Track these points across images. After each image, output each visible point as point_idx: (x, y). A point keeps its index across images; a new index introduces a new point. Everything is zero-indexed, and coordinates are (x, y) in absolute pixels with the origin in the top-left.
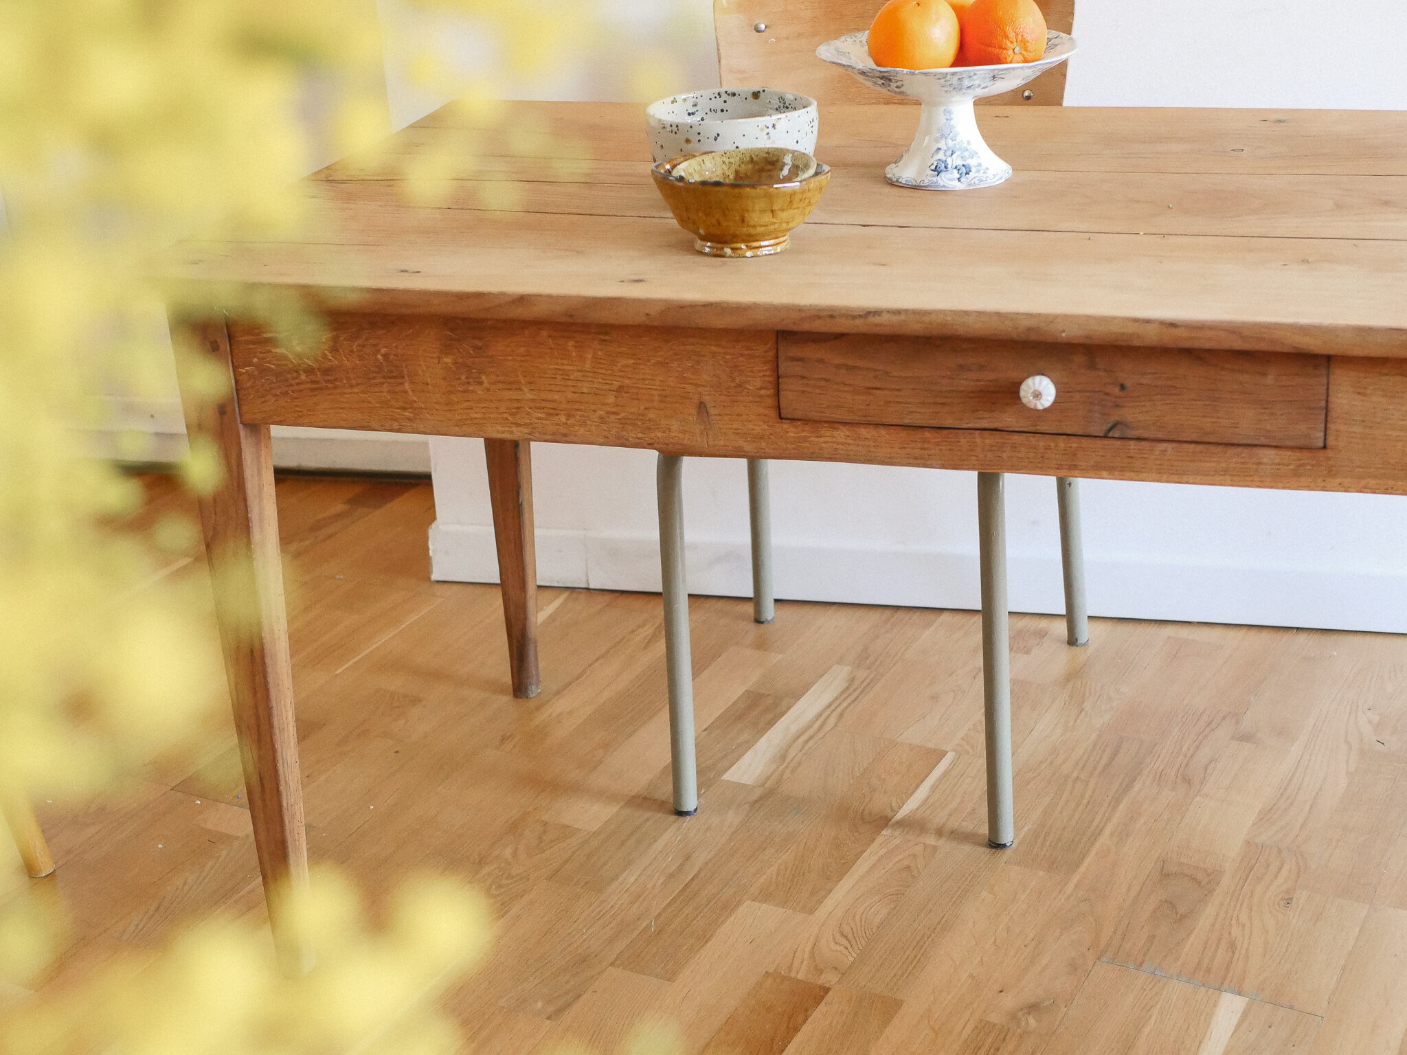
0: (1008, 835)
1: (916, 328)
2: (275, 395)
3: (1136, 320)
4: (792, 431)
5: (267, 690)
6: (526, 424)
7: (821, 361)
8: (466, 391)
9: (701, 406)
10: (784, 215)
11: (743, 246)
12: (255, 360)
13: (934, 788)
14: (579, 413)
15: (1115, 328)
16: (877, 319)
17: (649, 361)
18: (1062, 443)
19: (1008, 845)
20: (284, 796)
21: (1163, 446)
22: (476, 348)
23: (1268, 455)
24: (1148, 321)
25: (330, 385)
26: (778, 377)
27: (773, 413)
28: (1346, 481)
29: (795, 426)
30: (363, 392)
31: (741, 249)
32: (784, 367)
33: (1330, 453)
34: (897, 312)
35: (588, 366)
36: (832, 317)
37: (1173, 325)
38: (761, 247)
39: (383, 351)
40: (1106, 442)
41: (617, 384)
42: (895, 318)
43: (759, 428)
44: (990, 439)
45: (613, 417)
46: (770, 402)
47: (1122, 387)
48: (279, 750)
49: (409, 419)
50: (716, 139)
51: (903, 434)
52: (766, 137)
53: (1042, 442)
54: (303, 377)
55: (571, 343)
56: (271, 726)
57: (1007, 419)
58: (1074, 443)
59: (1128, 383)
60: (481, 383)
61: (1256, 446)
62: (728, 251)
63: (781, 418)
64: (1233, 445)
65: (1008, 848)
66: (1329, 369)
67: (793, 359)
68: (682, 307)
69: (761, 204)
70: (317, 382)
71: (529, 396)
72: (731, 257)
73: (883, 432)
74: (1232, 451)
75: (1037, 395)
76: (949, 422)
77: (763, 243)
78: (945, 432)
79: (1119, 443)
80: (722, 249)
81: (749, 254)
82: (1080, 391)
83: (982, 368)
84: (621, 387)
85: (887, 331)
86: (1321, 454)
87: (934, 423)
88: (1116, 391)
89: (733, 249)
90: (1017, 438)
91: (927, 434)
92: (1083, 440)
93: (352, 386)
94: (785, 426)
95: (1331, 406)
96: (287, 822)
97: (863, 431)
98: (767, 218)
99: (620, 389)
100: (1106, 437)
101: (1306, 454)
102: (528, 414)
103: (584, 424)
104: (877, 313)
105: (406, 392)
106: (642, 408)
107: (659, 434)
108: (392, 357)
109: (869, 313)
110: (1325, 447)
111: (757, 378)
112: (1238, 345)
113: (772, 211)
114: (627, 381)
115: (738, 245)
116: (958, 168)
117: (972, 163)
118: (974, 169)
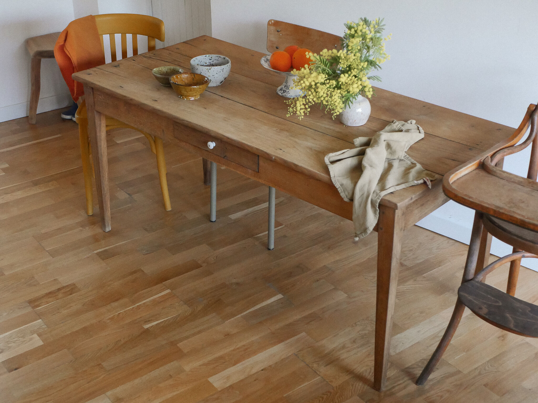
2: (100, 106)
5: (100, 168)
11: (184, 97)
12: (97, 98)
15: (220, 136)
16: (183, 122)
17: (155, 118)
20: (103, 192)
23: (249, 171)
25: (108, 107)
26: (174, 128)
27: (173, 136)
30: (112, 110)
34: (187, 121)
35: (146, 116)
36: (177, 119)
39: (116, 102)
40: (224, 159)
44: (207, 153)
46: (173, 133)
47: (226, 148)
48: (102, 181)
56: (100, 175)
61: (247, 168)
62: (182, 97)
73: (190, 145)
75: (209, 146)
78: (200, 148)
79: (226, 160)
81: (185, 99)
82: (220, 147)
87: (198, 146)
88: (225, 149)
89: (183, 97)
90: (211, 154)
92: (221, 158)
95: (259, 163)
96: (103, 197)
97: (187, 144)
99: (151, 123)
101: (255, 173)
104: (184, 120)
106: (154, 128)
107: (157, 134)
110: (258, 172)
111: (171, 128)
116: (284, 91)
117: (287, 90)
118: (286, 92)
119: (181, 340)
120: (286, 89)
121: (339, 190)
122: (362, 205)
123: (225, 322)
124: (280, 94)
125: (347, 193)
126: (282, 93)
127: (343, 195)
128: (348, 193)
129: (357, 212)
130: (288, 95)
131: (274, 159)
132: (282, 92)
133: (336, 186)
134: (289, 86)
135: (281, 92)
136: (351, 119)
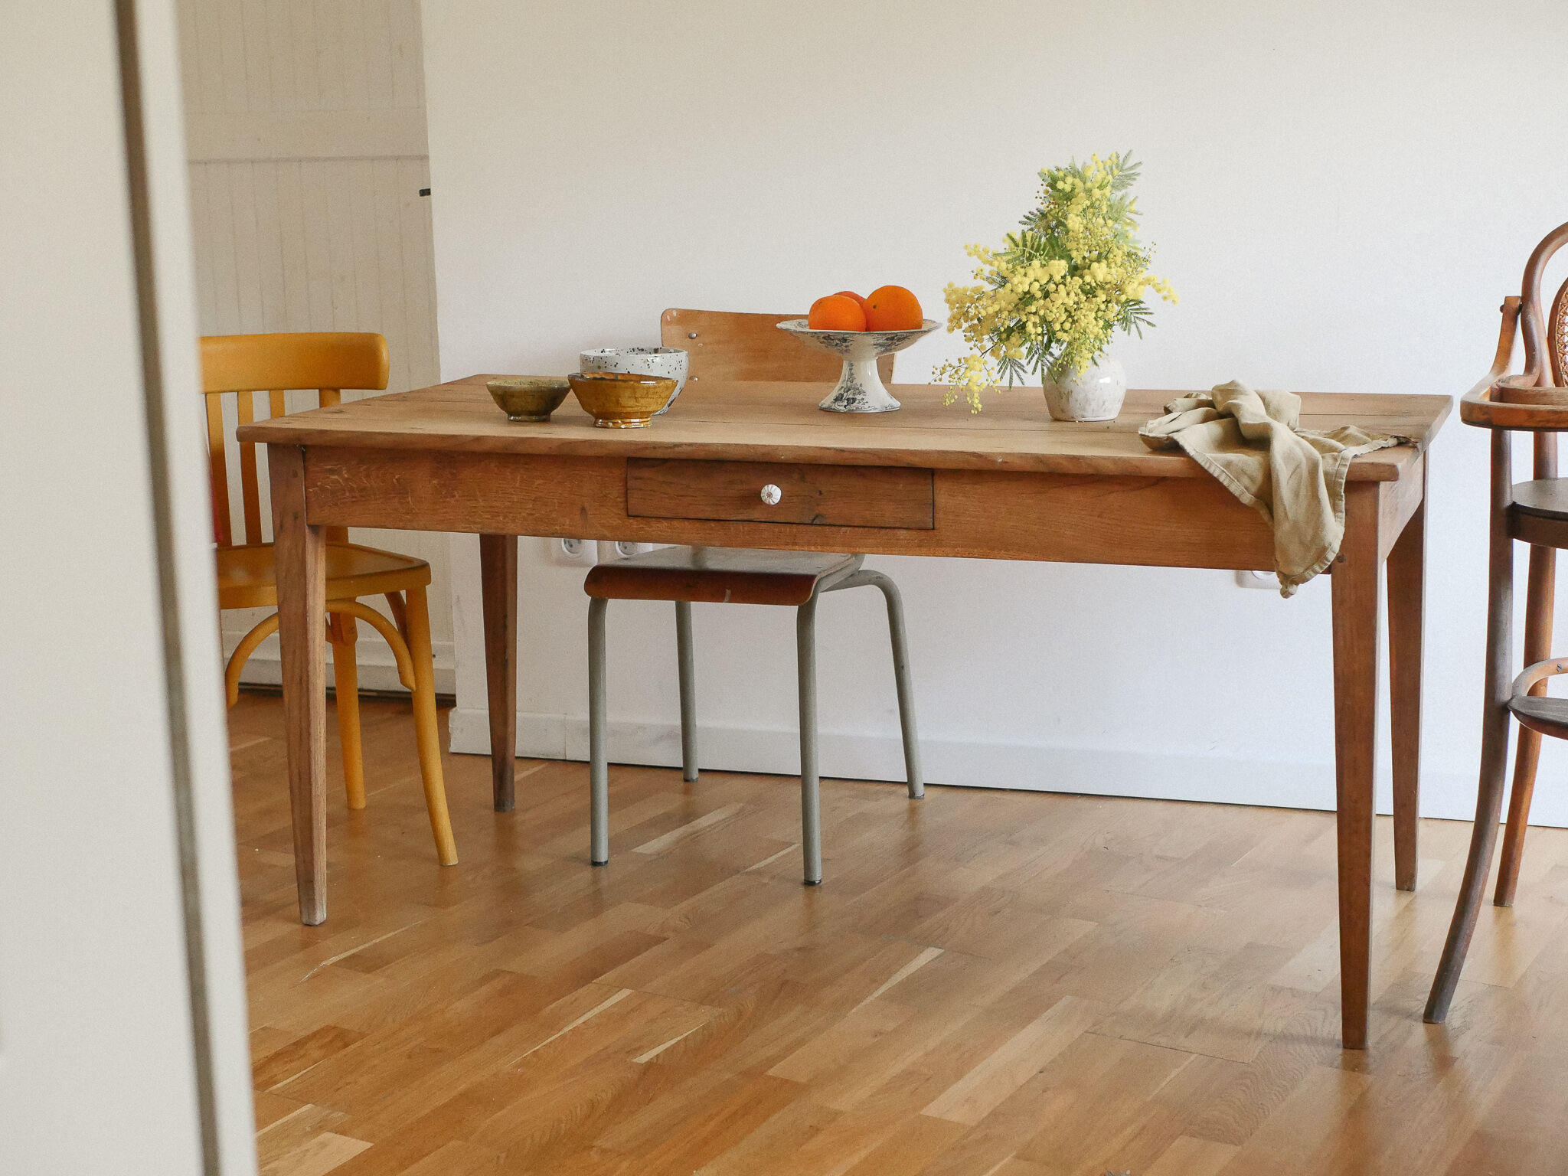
0: (818, 875)
1: (702, 455)
2: (330, 506)
3: (821, 448)
4: (634, 524)
5: (308, 710)
6: (480, 523)
7: (651, 479)
8: (444, 502)
9: (583, 509)
10: (642, 401)
12: (319, 484)
13: (777, 859)
14: (511, 515)
15: (811, 453)
16: (679, 449)
17: (553, 481)
18: (788, 528)
19: (817, 882)
20: (314, 788)
21: (844, 529)
22: (452, 474)
23: (902, 534)
24: (828, 449)
25: (364, 499)
26: (627, 490)
27: (623, 513)
28: (948, 550)
29: (637, 521)
30: (382, 503)
31: (618, 423)
32: (631, 483)
33: (936, 532)
34: (691, 444)
35: (517, 485)
36: (654, 448)
37: (842, 451)
38: (631, 423)
39: (397, 477)
40: (813, 528)
41: (534, 496)
42: (689, 448)
43: (616, 522)
44: (747, 527)
45: (531, 517)
46: (622, 506)
47: (821, 493)
48: (313, 752)
49: (409, 521)
50: (615, 366)
51: (697, 524)
52: (647, 367)
53: (776, 529)
54: (347, 494)
55: (508, 470)
56: (309, 734)
57: (756, 514)
58: (795, 528)
59: (824, 489)
60: (454, 496)
61: (894, 528)
62: (611, 424)
63: (629, 516)
64: (883, 528)
65: (817, 886)
66: (933, 477)
67: (637, 478)
68: (570, 443)
69: (628, 393)
70: (356, 497)
71: (482, 504)
72: (611, 428)
73: (686, 523)
74: (883, 531)
75: (770, 495)
76: (723, 517)
77: (632, 420)
78: (722, 522)
79: (819, 528)
80: (607, 423)
81: (623, 426)
82: (797, 496)
83: (742, 482)
84: (536, 498)
85: (683, 456)
86: (931, 533)
87: (716, 516)
88: (817, 495)
89: (613, 423)
90: (763, 526)
91: (713, 524)
92: (800, 526)
93: (376, 500)
94: (631, 521)
95: (936, 503)
96: (314, 805)
97: (676, 523)
98: (632, 402)
99: (535, 500)
100: (812, 524)
101: (923, 533)
102: (481, 516)
103: (513, 521)
104: (680, 445)
105: (408, 503)
106: (548, 510)
107: (558, 528)
108: (401, 480)
109: (676, 445)
110: (933, 529)
111: (615, 492)
112: (878, 463)
113: (636, 398)
114: (540, 494)
115: (616, 421)
116: (848, 400)
117: (858, 397)
118: (857, 401)
119: (772, 1061)
120: (854, 394)
121: (1221, 480)
122: (1303, 492)
123: (848, 1015)
124: (842, 408)
125: (1246, 481)
126: (845, 407)
127: (1235, 488)
128: (1252, 479)
129: (1290, 515)
130: (866, 406)
131: (1003, 462)
132: (846, 404)
133: (1211, 471)
134: (861, 385)
135: (840, 403)
136: (1094, 400)
